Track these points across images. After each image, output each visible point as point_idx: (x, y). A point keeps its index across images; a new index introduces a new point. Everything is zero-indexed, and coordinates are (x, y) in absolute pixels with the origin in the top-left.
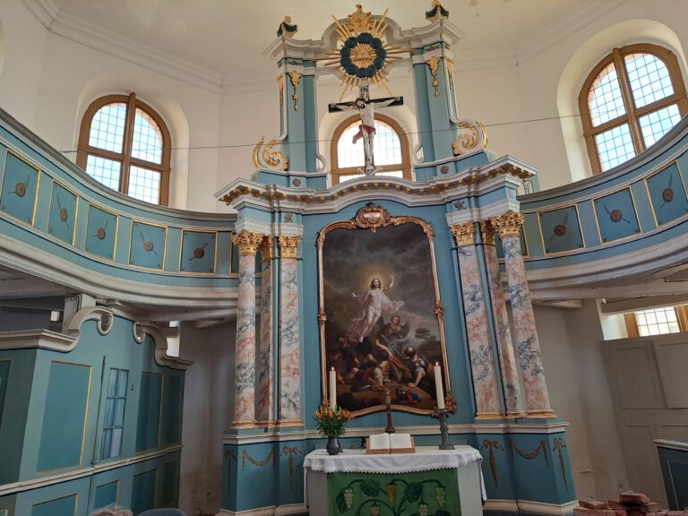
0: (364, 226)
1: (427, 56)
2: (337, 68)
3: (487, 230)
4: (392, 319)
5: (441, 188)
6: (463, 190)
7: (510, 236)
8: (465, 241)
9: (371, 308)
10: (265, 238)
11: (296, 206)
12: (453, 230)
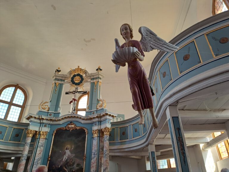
0: (68, 129)
1: (95, 81)
2: (70, 82)
3: (101, 133)
4: (70, 160)
5: (91, 119)
6: (97, 120)
7: (106, 134)
8: (95, 135)
9: (65, 156)
10: (36, 132)
11: (49, 122)
12: (93, 132)
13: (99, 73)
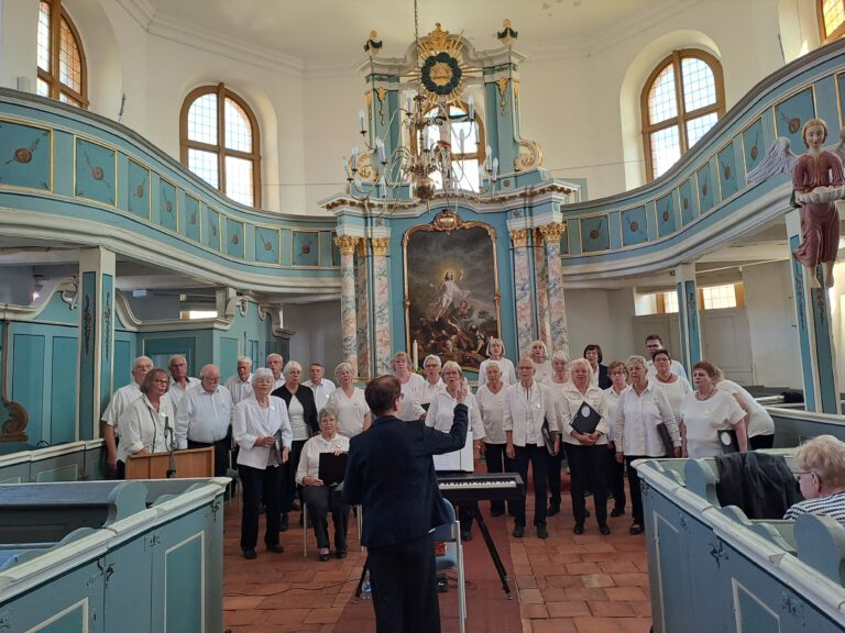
0: (440, 229)
1: (497, 76)
2: (419, 85)
3: (536, 235)
4: (461, 304)
5: (503, 199)
6: (520, 202)
7: (553, 242)
8: (520, 244)
9: (445, 295)
10: (361, 240)
11: (386, 212)
12: (511, 234)
13: (513, 49)
